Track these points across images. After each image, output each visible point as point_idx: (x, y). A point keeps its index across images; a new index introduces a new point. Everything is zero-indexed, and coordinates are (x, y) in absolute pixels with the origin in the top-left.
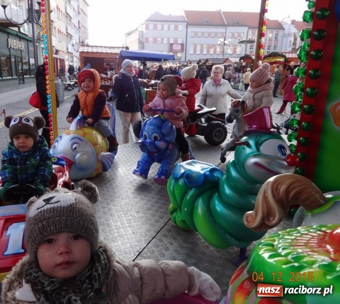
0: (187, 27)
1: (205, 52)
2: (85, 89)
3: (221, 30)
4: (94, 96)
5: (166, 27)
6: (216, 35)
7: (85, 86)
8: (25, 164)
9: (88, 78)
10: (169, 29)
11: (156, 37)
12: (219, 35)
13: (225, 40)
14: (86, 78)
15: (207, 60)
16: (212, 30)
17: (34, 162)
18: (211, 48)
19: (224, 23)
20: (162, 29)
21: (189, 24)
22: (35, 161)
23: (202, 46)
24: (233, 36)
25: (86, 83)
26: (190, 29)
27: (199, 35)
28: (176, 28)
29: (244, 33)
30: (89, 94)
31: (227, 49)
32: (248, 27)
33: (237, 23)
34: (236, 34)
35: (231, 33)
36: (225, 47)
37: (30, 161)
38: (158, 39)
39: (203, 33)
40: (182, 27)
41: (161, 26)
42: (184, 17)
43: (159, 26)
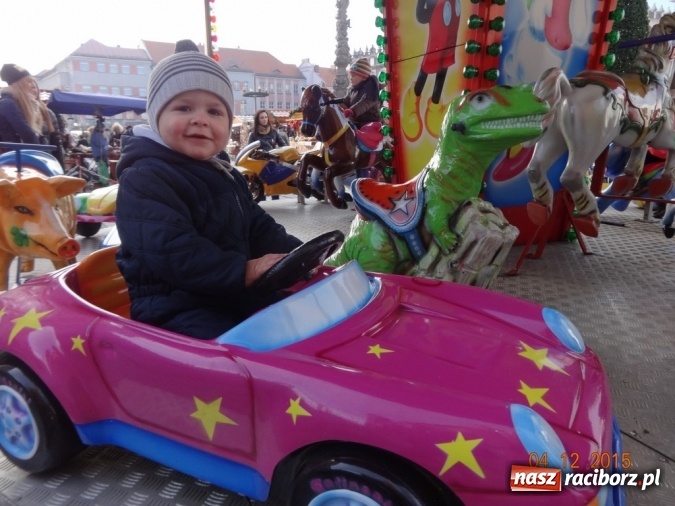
5: (113, 67)
10: (120, 71)
11: (97, 84)
20: (108, 70)
28: (133, 71)
29: (248, 83)
32: (252, 73)
40: (143, 69)
41: (103, 65)
42: (144, 51)
43: (101, 66)
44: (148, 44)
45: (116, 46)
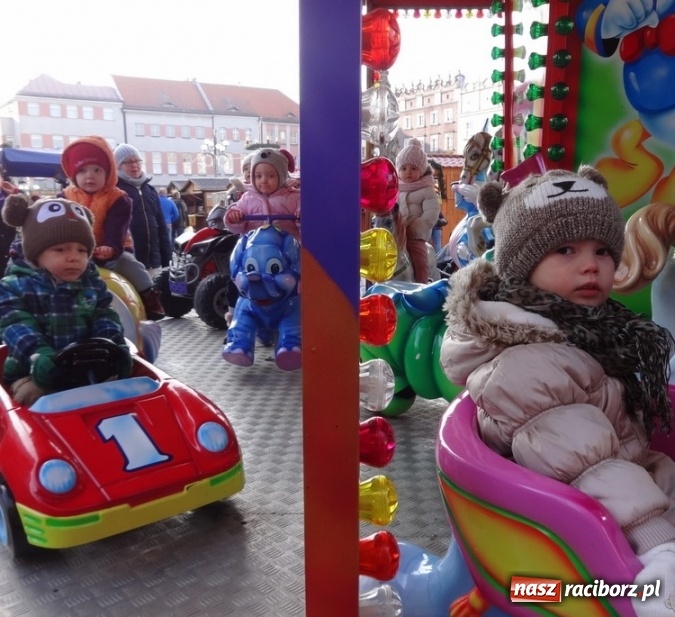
0: (124, 113)
1: (172, 170)
2: (88, 189)
3: (202, 122)
4: (108, 203)
5: (72, 110)
6: (193, 133)
7: (88, 181)
8: (70, 310)
9: (92, 163)
10: (80, 115)
11: (49, 133)
12: (200, 133)
13: (215, 143)
14: (90, 163)
15: (189, 184)
16: (182, 121)
17: (87, 306)
18: (185, 160)
19: (207, 107)
20: (64, 114)
21: (127, 107)
22: (89, 303)
23: (164, 156)
24: (229, 136)
25: (88, 174)
26: (133, 119)
27: (155, 131)
28: (98, 115)
29: (250, 130)
30: (95, 198)
31: (223, 162)
32: (257, 118)
33: (235, 108)
34: (235, 132)
35: (225, 128)
36: (218, 158)
37: (78, 303)
38: (55, 138)
39: (163, 129)
40: (111, 113)
41: (58, 107)
42: (113, 90)
43: (55, 109)
44: (119, 80)
45: (75, 83)
